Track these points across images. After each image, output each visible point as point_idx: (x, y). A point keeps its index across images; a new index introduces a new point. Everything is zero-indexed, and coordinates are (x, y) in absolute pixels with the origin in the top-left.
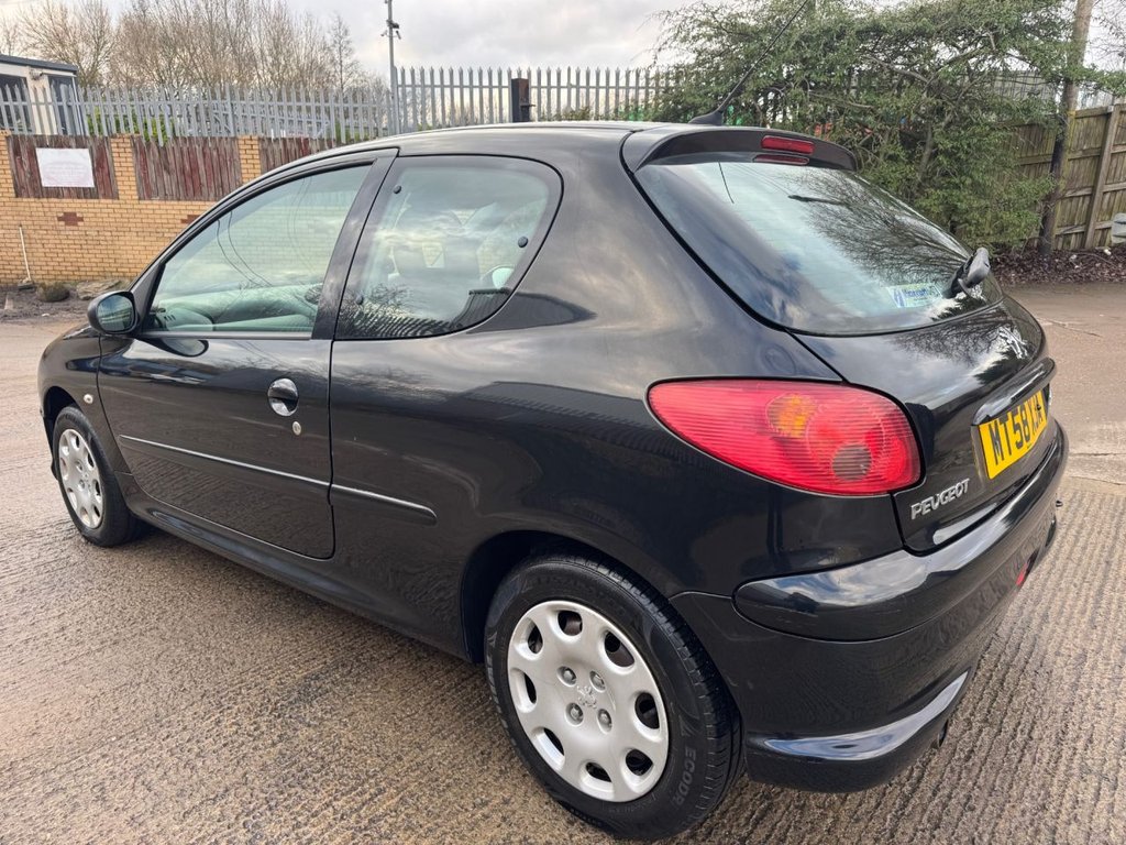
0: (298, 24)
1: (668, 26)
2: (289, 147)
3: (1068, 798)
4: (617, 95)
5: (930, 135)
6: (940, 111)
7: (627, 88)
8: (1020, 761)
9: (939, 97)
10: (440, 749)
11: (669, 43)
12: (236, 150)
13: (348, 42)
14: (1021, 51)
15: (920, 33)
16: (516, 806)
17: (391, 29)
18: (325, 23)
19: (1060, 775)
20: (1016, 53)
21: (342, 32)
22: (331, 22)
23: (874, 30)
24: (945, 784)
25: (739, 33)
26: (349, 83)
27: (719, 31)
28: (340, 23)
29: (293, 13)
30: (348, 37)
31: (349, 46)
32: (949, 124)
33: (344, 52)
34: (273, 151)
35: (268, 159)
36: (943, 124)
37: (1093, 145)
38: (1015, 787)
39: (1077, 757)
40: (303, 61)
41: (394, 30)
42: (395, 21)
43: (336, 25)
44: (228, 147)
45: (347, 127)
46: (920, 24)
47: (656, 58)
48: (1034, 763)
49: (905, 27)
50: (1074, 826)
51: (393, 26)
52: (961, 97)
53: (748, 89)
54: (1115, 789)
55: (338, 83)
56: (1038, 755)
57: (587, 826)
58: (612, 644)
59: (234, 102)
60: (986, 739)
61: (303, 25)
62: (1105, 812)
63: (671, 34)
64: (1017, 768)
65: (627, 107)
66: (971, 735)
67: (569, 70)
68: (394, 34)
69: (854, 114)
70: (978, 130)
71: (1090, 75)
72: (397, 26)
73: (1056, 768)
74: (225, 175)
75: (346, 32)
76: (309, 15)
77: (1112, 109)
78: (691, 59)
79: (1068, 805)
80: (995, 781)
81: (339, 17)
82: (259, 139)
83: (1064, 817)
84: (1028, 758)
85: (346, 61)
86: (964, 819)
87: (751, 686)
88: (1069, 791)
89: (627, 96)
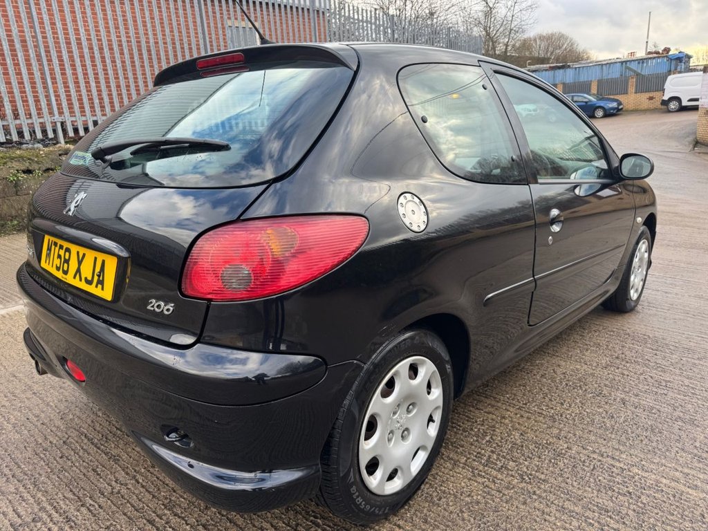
3: (30, 498)
8: (71, 491)
19: (45, 505)
24: (86, 455)
38: (57, 479)
39: (49, 520)
48: (64, 496)
50: (12, 490)
54: (11, 525)
56: (67, 502)
60: (102, 486)
62: (5, 509)
64: (69, 487)
66: (112, 480)
73: (51, 504)
79: (26, 495)
80: (68, 473)
83: (21, 489)
84: (70, 495)
86: (59, 452)
88: (32, 501)
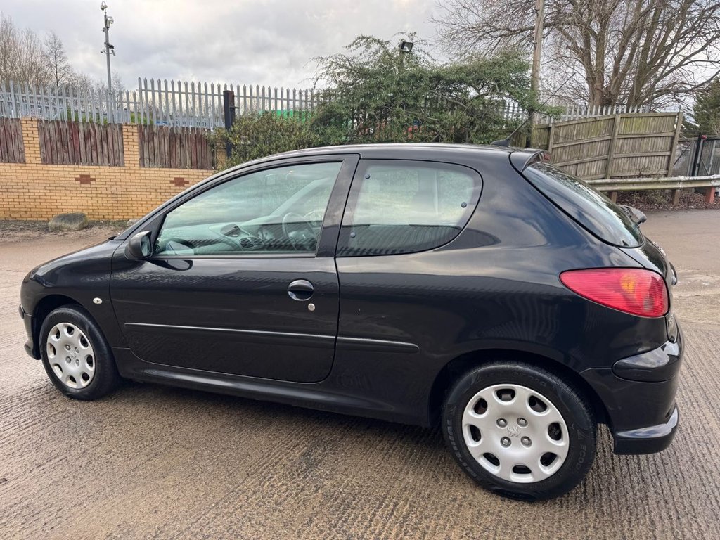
0: (21, 37)
1: (322, 66)
2: (61, 127)
4: (288, 104)
5: (467, 136)
6: (472, 123)
7: (294, 100)
9: (472, 116)
10: (410, 478)
11: (323, 76)
12: (19, 128)
13: (62, 53)
14: (511, 93)
15: (461, 81)
16: (471, 498)
17: (108, 48)
18: (43, 37)
20: (507, 94)
21: (56, 47)
22: (48, 38)
23: (437, 78)
25: (363, 73)
26: (64, 80)
27: (351, 71)
28: (56, 40)
29: (17, 30)
30: (62, 50)
31: (63, 55)
32: (478, 131)
33: (59, 59)
34: (49, 130)
35: (45, 135)
36: (475, 130)
37: (543, 143)
40: (24, 63)
41: (110, 49)
42: (111, 43)
43: (52, 40)
44: (13, 125)
45: (76, 112)
46: (461, 76)
47: (315, 84)
49: (454, 77)
51: (109, 46)
52: (484, 117)
53: (372, 106)
55: (54, 80)
57: (512, 501)
58: (533, 401)
59: (16, 94)
61: (24, 38)
63: (324, 71)
65: (295, 112)
67: (258, 87)
68: (111, 52)
69: (429, 123)
70: (492, 135)
71: (542, 108)
72: (112, 47)
74: (10, 145)
75: (60, 46)
76: (29, 32)
77: (551, 125)
78: (334, 86)
81: (54, 35)
82: (38, 121)
85: (61, 65)
87: (620, 408)
89: (294, 105)
